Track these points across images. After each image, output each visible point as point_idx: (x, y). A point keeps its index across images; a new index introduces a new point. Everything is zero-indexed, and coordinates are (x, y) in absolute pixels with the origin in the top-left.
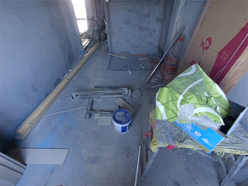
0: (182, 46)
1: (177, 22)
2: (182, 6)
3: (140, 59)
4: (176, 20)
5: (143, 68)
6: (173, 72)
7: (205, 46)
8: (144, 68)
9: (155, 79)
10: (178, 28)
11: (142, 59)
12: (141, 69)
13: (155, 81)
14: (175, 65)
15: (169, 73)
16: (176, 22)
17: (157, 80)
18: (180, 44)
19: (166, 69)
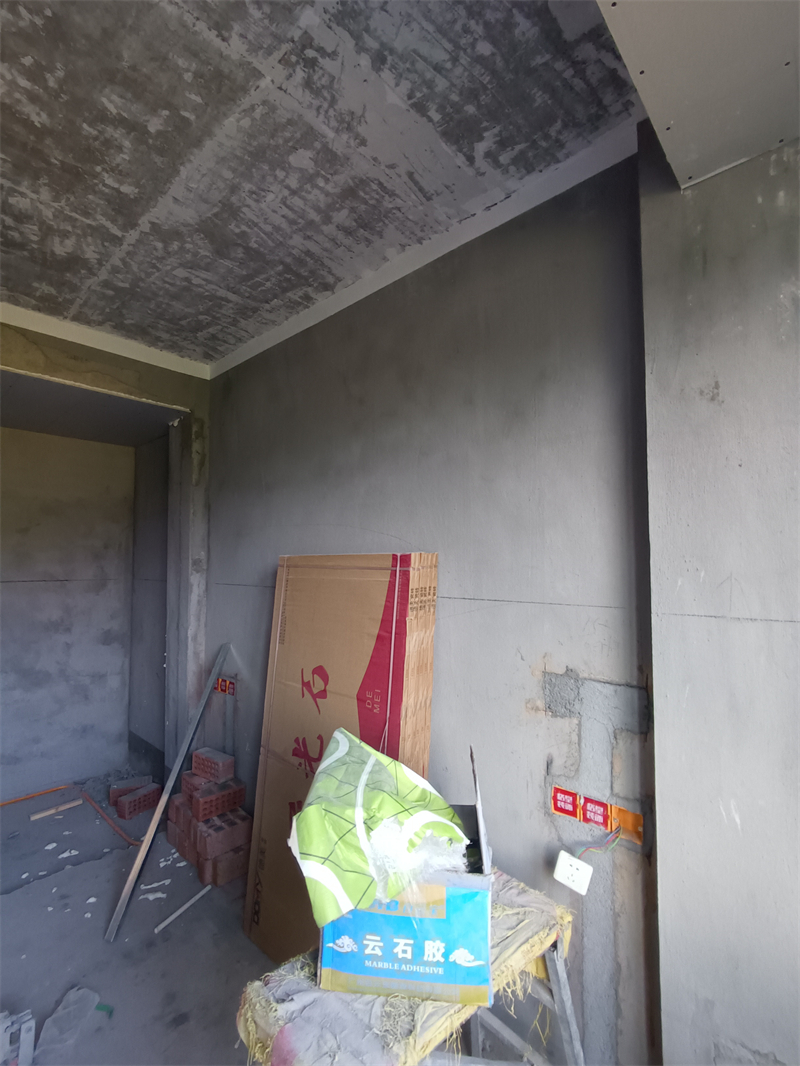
0: (236, 709)
1: (195, 638)
2: (199, 596)
3: (34, 818)
4: (190, 633)
5: (65, 855)
6: (231, 816)
7: (315, 691)
8: (74, 853)
9: (155, 885)
10: (202, 656)
11: (52, 811)
12: (59, 867)
13: (159, 895)
14: (231, 783)
15: (217, 821)
16: (190, 639)
17: (167, 882)
18: (225, 702)
19: (201, 808)
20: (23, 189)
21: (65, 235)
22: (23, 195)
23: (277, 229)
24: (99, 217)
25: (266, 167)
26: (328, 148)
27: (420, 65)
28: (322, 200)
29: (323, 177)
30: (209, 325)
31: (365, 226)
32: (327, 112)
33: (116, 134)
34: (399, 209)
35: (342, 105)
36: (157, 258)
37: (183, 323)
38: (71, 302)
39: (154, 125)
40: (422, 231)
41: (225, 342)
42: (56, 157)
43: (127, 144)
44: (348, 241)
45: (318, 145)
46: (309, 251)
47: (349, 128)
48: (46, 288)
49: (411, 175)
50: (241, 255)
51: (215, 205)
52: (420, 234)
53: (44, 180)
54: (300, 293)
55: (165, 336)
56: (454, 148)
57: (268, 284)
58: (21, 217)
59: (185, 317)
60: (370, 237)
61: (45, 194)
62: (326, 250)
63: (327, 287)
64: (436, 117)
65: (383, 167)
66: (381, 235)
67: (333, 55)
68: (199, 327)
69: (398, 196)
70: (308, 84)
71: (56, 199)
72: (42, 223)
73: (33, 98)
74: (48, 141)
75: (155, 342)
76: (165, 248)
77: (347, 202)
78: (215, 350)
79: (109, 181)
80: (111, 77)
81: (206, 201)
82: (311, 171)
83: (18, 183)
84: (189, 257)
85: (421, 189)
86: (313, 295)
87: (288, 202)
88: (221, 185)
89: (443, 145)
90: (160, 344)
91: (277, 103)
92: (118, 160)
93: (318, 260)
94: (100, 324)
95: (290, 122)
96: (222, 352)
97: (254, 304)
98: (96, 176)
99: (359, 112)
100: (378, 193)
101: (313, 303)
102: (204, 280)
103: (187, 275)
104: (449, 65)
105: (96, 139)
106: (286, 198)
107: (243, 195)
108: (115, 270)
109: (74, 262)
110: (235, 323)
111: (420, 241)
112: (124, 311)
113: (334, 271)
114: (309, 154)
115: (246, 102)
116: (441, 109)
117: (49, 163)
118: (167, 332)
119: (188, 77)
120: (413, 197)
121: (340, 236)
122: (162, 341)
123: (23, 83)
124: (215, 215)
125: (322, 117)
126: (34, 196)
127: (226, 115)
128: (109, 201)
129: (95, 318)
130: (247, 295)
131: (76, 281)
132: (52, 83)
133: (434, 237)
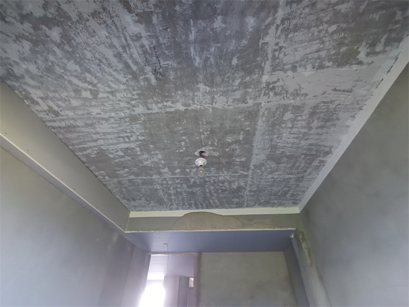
20: (221, 174)
21: (234, 182)
22: (221, 176)
23: (293, 143)
24: (240, 172)
25: (278, 127)
26: (294, 106)
27: (310, 56)
28: (304, 123)
29: (299, 116)
30: (288, 191)
31: (328, 121)
32: (287, 96)
33: (233, 146)
34: (339, 104)
35: (291, 90)
36: (260, 175)
37: (279, 194)
38: (244, 201)
39: (241, 138)
40: (358, 104)
41: (298, 195)
42: (224, 161)
43: (237, 147)
44: (324, 130)
45: (290, 108)
46: (310, 144)
47: (298, 95)
48: (236, 200)
49: (335, 90)
50: (286, 160)
51: (269, 149)
52: (358, 107)
53: (224, 169)
54: (317, 162)
55: (276, 201)
56: (347, 66)
57: (302, 165)
58: (223, 182)
59: (279, 192)
60: (333, 123)
61: (226, 173)
62: (317, 139)
63: (327, 153)
64: (331, 64)
65: (320, 96)
66: (338, 119)
67: (278, 80)
68: (285, 193)
69: (334, 101)
70: (276, 94)
71: (228, 173)
72: (228, 181)
73: (214, 150)
74: (221, 159)
75: (273, 205)
76: (261, 171)
77: (314, 117)
78: (296, 200)
79: (238, 160)
80: (226, 133)
81: (265, 149)
82: (294, 117)
83: (219, 173)
84: (269, 170)
85: (344, 91)
86: (323, 159)
87: (292, 132)
88: (267, 141)
89: (342, 69)
90: (276, 205)
91: (270, 107)
92: (237, 153)
93: (316, 145)
94: (254, 205)
95: (277, 109)
96: (299, 200)
97: (301, 175)
98: (234, 160)
99: (298, 88)
100: (325, 106)
101: (326, 163)
102: (278, 175)
103: (272, 176)
104: (322, 46)
105: (230, 151)
106: (290, 131)
107: (275, 140)
108: (251, 185)
109: (240, 188)
110: (298, 186)
111: (360, 109)
112: (259, 198)
113: (327, 145)
114: (289, 113)
115: (261, 113)
116: (330, 60)
117: (223, 164)
118: (276, 200)
119: (243, 119)
120: (342, 96)
121: (320, 131)
122: (276, 204)
123: (211, 148)
124: (270, 152)
125: (286, 99)
126: (223, 175)
127: (257, 121)
128: (240, 166)
129: (252, 204)
130: (296, 173)
131: (242, 194)
132: (216, 144)
133: (367, 103)
